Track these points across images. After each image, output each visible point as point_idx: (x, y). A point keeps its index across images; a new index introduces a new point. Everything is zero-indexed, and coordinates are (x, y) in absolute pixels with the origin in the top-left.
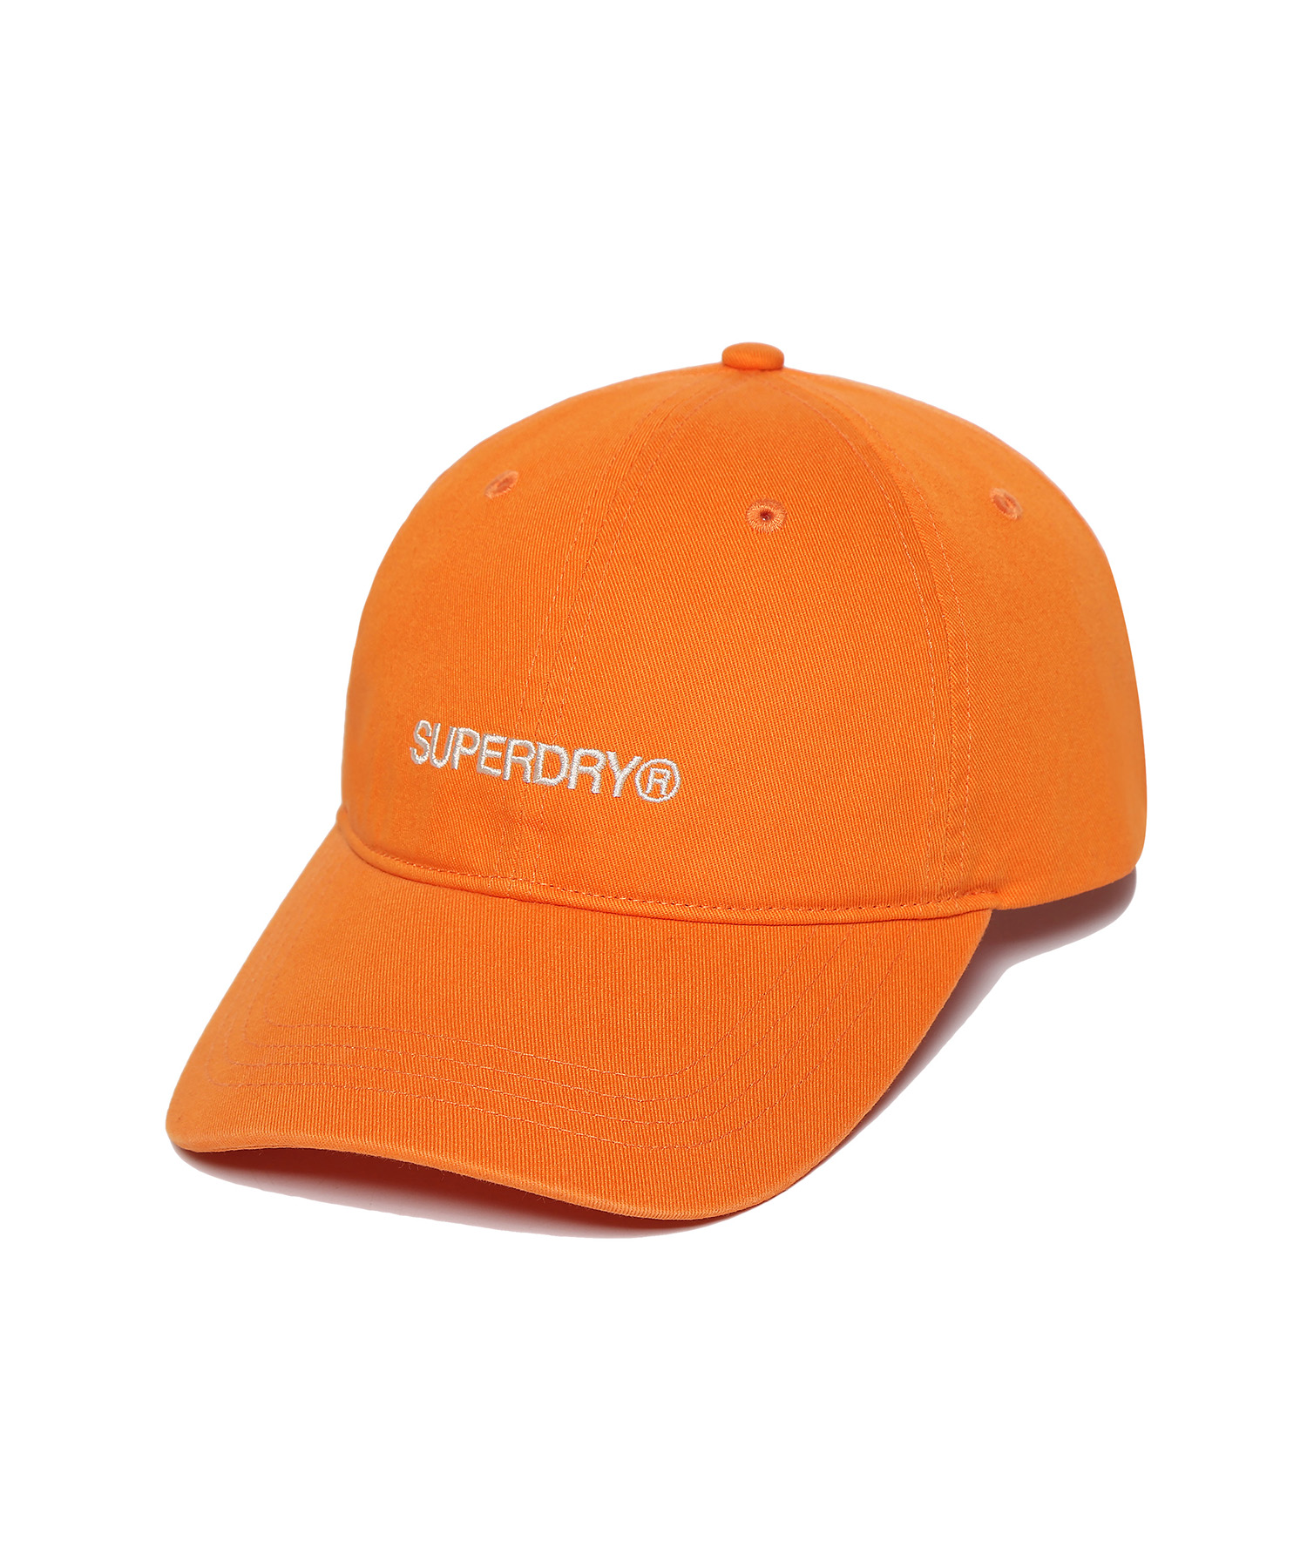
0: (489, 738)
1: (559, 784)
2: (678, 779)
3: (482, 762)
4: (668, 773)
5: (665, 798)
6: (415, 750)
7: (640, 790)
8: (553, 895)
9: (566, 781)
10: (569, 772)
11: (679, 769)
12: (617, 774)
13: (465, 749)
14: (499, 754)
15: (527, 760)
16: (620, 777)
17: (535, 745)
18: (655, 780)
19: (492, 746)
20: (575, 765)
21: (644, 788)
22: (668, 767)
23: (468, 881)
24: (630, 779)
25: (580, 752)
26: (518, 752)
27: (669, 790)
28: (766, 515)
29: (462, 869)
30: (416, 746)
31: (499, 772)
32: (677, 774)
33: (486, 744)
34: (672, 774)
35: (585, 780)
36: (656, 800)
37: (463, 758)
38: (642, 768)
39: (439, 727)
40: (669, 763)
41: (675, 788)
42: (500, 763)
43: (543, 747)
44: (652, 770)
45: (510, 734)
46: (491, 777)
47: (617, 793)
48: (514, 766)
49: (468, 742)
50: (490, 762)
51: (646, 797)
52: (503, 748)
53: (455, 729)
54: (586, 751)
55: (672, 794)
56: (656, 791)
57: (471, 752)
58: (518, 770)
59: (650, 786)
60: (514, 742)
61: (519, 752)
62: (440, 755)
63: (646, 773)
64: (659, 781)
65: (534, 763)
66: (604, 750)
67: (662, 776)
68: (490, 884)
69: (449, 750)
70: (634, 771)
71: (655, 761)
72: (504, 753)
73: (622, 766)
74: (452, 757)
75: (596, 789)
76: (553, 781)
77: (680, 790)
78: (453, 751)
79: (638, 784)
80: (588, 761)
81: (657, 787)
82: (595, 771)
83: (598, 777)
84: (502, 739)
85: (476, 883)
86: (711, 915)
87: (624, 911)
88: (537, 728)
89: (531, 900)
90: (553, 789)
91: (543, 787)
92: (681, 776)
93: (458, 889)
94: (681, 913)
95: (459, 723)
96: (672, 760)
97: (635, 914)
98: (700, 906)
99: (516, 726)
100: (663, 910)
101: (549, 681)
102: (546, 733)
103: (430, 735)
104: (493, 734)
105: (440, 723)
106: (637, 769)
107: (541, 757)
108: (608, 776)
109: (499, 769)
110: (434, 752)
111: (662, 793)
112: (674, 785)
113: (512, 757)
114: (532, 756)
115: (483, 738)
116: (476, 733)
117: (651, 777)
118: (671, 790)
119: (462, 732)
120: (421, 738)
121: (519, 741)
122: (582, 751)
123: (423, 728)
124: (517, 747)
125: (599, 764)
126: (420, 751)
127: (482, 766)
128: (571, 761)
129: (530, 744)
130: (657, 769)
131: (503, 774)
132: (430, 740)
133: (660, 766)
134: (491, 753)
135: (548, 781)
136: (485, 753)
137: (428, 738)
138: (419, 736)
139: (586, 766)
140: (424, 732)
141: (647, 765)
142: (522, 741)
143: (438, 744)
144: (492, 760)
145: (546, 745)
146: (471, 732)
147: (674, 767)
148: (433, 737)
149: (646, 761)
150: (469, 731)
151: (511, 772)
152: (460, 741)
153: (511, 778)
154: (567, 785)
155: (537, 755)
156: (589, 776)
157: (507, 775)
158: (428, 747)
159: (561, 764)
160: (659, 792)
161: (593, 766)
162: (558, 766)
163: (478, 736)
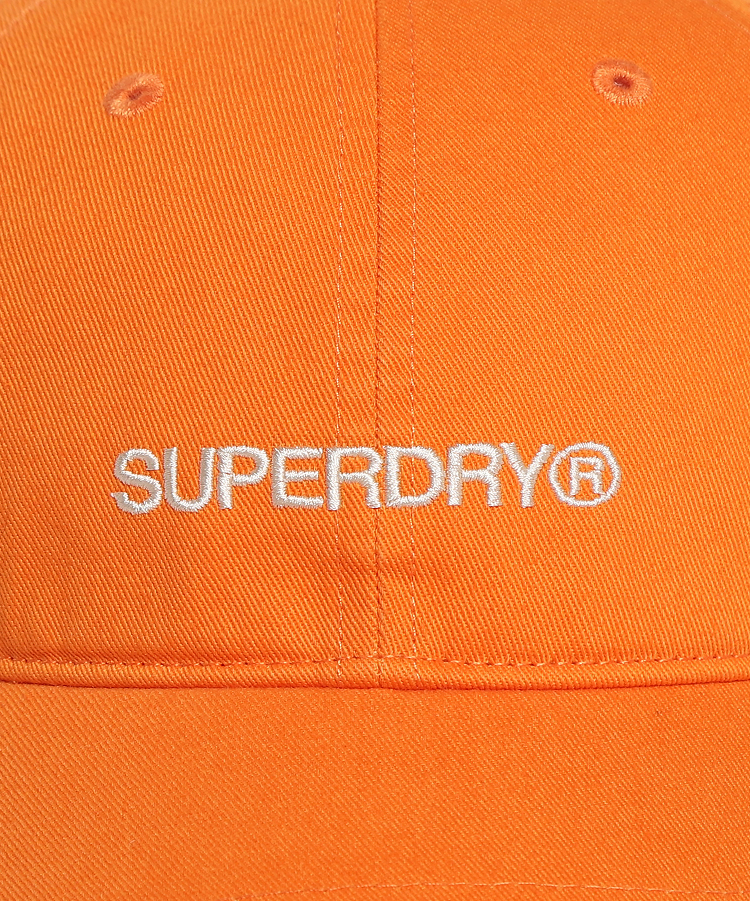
0: (283, 455)
1: (429, 502)
3: (282, 492)
4: (598, 460)
5: (602, 498)
6: (125, 495)
7: (558, 490)
8: (456, 675)
9: (444, 496)
10: (446, 482)
11: (613, 454)
12: (521, 474)
13: (241, 479)
14: (314, 474)
15: (367, 477)
16: (526, 477)
17: (379, 451)
18: (582, 475)
19: (292, 464)
20: (454, 470)
21: (567, 489)
22: (596, 454)
23: (286, 671)
24: (542, 477)
25: (457, 451)
26: (348, 465)
27: (606, 485)
28: (624, 83)
29: (271, 656)
30: (123, 487)
31: (319, 501)
32: (612, 460)
33: (275, 465)
34: (605, 462)
35: (475, 489)
36: (591, 503)
37: (237, 489)
38: (557, 459)
39: (174, 455)
40: (598, 447)
41: (615, 482)
42: (320, 487)
43: (394, 452)
44: (574, 461)
45: (328, 443)
46: (306, 510)
47: (526, 501)
48: (346, 489)
49: (243, 465)
50: (293, 488)
51: (571, 501)
52: (321, 464)
53: (212, 450)
54: (471, 446)
55: (612, 490)
56: (586, 490)
57: (255, 478)
58: (354, 492)
59: (574, 483)
60: (336, 456)
61: (350, 465)
62: (189, 490)
63: (564, 468)
64: (588, 475)
65: (382, 479)
66: (494, 442)
67: (591, 468)
68: (333, 672)
69: (208, 480)
70: (545, 466)
71: (576, 447)
72: (324, 472)
73: (527, 461)
74: (217, 493)
75: (493, 498)
76: (423, 499)
77: (623, 483)
78: (217, 482)
79: (555, 485)
80: (474, 461)
81: (587, 484)
82: (487, 475)
83: (494, 483)
84: (316, 452)
85: (308, 672)
86: (693, 671)
87: (571, 682)
88: (377, 426)
89: (420, 687)
90: (422, 510)
91: (406, 511)
92: (619, 463)
93: (273, 687)
94: (652, 673)
95: (217, 442)
96: (601, 443)
97: (588, 686)
98: (676, 659)
99: (337, 428)
100: (627, 672)
101: (377, 358)
102: (397, 431)
103: (157, 468)
104: (292, 447)
105: (175, 449)
106: (549, 464)
107: (394, 468)
108: (507, 476)
109: (313, 495)
110: (175, 490)
111: (597, 492)
112: (613, 477)
113: (338, 476)
114: (376, 467)
115: (271, 456)
116: (257, 450)
117: (574, 471)
118: (608, 486)
119: (228, 453)
120: (136, 476)
121: (348, 451)
122: (462, 448)
123: (134, 460)
124: (344, 459)
125: (493, 464)
126: (140, 494)
127: (284, 496)
128: (446, 465)
129: (369, 451)
130: (581, 459)
131: (326, 502)
132: (160, 475)
133: (583, 453)
134: (293, 474)
135: (413, 500)
136: (285, 477)
137: (151, 473)
138: (129, 473)
139: (472, 469)
140: (138, 466)
141: (563, 454)
142: (355, 449)
143: (180, 478)
144: (299, 485)
145: (399, 449)
146: (242, 449)
147: (606, 451)
148: (162, 470)
149: (561, 450)
150: (239, 449)
151: (342, 498)
152: (227, 465)
153: (344, 506)
154: (447, 501)
155: (385, 465)
156: (480, 483)
157: (335, 503)
158: (158, 486)
159: (431, 473)
160: (592, 491)
161: (484, 467)
162: (428, 474)
163: (262, 455)
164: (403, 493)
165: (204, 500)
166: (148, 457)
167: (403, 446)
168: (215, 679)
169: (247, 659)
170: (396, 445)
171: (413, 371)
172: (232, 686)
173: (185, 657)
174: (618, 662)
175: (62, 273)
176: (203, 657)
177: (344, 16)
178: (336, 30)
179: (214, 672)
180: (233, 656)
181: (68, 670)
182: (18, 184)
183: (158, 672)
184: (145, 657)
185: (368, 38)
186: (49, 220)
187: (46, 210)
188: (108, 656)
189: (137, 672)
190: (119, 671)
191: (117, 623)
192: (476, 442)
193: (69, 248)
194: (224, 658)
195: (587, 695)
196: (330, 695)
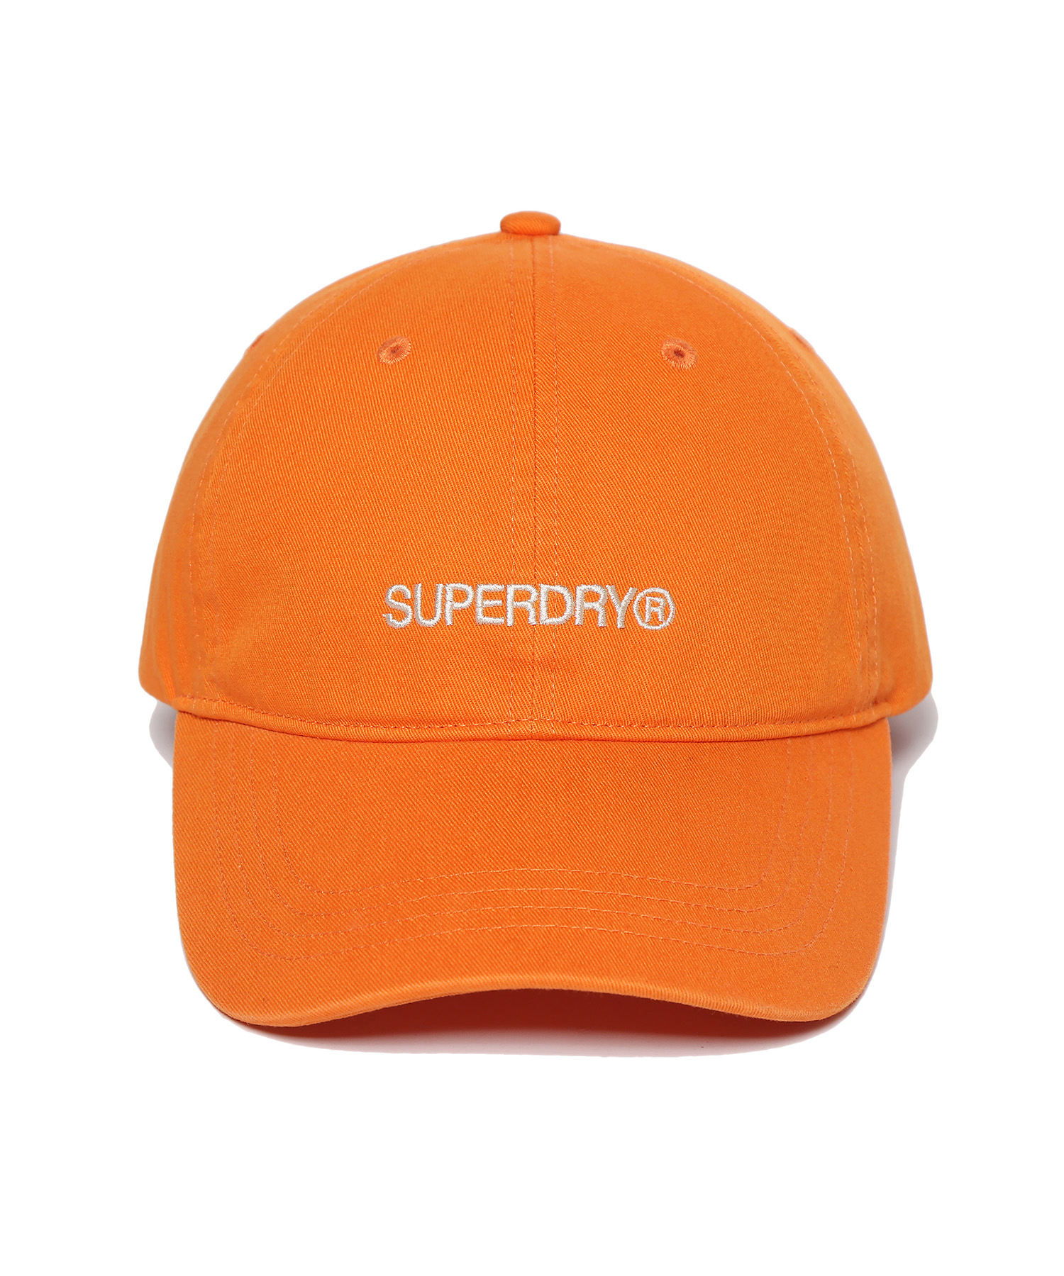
0: (481, 588)
1: (564, 622)
2: (672, 608)
3: (481, 614)
4: (662, 600)
5: (664, 624)
6: (391, 615)
7: (638, 618)
8: (575, 732)
10: (574, 609)
11: (671, 596)
12: (617, 607)
13: (458, 605)
14: (499, 602)
15: (528, 605)
16: (620, 609)
17: (536, 587)
18: (652, 609)
19: (487, 595)
20: (578, 602)
21: (643, 618)
22: (661, 596)
23: (478, 730)
24: (629, 609)
25: (581, 589)
27: (666, 616)
28: (680, 354)
29: (468, 721)
30: (389, 610)
31: (500, 620)
32: (669, 600)
33: (478, 596)
34: (666, 601)
35: (590, 615)
36: (657, 628)
37: (456, 613)
38: (638, 598)
39: (419, 588)
40: (661, 591)
41: (671, 614)
42: (501, 611)
43: (544, 588)
44: (648, 599)
45: (506, 582)
46: (494, 626)
47: (620, 625)
48: (515, 613)
49: (459, 596)
50: (488, 612)
51: (646, 626)
52: (502, 596)
53: (441, 585)
54: (589, 586)
55: (669, 619)
56: (654, 620)
57: (466, 604)
58: (521, 614)
59: (647, 617)
60: (511, 590)
61: (521, 596)
62: (429, 614)
63: (643, 603)
64: (656, 609)
65: (537, 605)
66: (603, 586)
68: (505, 730)
69: (439, 606)
70: (632, 602)
71: (652, 590)
72: (505, 601)
73: (620, 599)
74: (443, 614)
75: (601, 622)
77: (675, 615)
78: (444, 607)
79: (637, 614)
80: (590, 596)
81: (655, 615)
82: (598, 606)
83: (602, 612)
84: (501, 587)
85: (491, 732)
86: (711, 734)
87: (641, 738)
88: (535, 571)
89: (553, 739)
90: (560, 627)
91: (551, 627)
92: (674, 602)
93: (470, 740)
94: (687, 735)
95: (445, 581)
96: (664, 588)
97: (651, 740)
98: (702, 726)
99: (512, 572)
100: (674, 733)
101: (535, 526)
102: (546, 574)
103: (409, 598)
104: (487, 584)
105: (420, 585)
106: (634, 600)
107: (544, 598)
108: (610, 609)
109: (499, 617)
110: (419, 612)
111: (660, 620)
112: (670, 611)
113: (513, 603)
114: (533, 598)
115: (475, 589)
116: (467, 586)
117: (647, 606)
118: (668, 617)
119: (450, 587)
120: (396, 603)
121: (518, 586)
122: (584, 587)
123: (397, 592)
124: (516, 592)
125: (601, 598)
126: (400, 615)
127: (482, 617)
128: (574, 599)
129: (529, 588)
130: (652, 598)
131: (506, 620)
132: (411, 602)
133: (654, 595)
134: (488, 603)
135: (554, 620)
136: (483, 604)
137: (407, 601)
138: (393, 601)
139: (590, 601)
140: (399, 596)
141: (642, 594)
142: (522, 586)
143: (423, 605)
144: (491, 609)
145: (548, 586)
146: (459, 585)
147: (668, 595)
148: (413, 598)
149: (641, 592)
150: (457, 585)
151: (515, 618)
152: (449, 596)
153: (516, 623)
154: (574, 621)
155: (539, 596)
156: (594, 611)
157: (510, 623)
158: (410, 610)
159: (565, 603)
160: (658, 620)
161: (596, 601)
162: (564, 604)
163: (469, 589)
164: (550, 616)
165: (437, 619)
166: (405, 591)
167: (550, 584)
168: (438, 736)
169: (455, 723)
170: (546, 584)
171: (556, 536)
172: (447, 741)
173: (420, 722)
174: (668, 726)
175: (352, 465)
176: (431, 722)
177: (515, 304)
178: (511, 312)
179: (436, 732)
180: (449, 721)
181: (353, 732)
182: (326, 406)
183: (404, 733)
184: (397, 723)
185: (529, 318)
186: (344, 430)
187: (343, 424)
188: (375, 722)
189: (392, 734)
190: (381, 732)
191: (382, 700)
192: (592, 584)
193: (356, 448)
194: (442, 723)
195: (651, 746)
196: (502, 744)
